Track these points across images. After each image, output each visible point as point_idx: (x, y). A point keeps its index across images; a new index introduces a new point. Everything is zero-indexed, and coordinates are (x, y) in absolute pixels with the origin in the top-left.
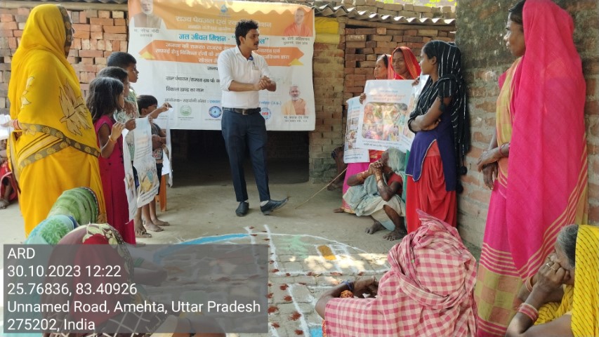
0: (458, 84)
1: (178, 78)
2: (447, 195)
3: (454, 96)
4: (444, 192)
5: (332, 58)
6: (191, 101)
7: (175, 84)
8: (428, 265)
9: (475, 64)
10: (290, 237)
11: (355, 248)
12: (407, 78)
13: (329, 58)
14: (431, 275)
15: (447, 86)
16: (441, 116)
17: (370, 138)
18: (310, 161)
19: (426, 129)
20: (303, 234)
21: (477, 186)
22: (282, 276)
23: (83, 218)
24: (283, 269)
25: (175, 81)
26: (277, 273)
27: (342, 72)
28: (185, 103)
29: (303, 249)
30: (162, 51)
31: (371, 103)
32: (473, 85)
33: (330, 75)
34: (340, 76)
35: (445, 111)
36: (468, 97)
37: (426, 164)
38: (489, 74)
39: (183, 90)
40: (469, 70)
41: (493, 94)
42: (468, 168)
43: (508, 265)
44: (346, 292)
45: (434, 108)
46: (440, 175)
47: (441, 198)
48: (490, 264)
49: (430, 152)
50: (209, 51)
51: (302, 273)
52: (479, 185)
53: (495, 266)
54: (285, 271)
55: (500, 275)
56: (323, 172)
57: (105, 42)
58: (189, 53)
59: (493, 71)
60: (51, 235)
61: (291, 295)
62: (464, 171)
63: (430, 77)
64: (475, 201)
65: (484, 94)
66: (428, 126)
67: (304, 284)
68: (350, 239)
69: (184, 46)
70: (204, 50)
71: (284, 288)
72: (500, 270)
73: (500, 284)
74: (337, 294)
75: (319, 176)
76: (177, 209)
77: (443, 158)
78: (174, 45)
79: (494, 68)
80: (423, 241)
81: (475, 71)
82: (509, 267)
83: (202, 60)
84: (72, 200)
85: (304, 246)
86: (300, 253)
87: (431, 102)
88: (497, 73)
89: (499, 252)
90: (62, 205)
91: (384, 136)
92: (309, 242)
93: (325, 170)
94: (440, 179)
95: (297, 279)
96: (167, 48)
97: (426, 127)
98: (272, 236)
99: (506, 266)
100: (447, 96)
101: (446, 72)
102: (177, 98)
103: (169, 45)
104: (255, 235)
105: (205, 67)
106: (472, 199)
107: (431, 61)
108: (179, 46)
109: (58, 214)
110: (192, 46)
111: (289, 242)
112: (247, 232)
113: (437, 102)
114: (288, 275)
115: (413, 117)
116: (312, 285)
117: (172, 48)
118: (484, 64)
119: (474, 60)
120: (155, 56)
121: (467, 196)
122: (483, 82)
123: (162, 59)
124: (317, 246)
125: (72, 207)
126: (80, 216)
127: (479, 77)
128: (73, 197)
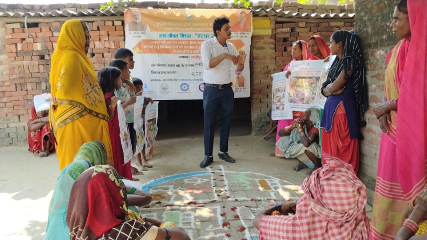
0: (358, 61)
1: (159, 65)
2: (351, 141)
3: (355, 70)
4: (349, 140)
5: (266, 46)
6: (168, 80)
7: (157, 69)
8: (330, 191)
9: (369, 46)
10: (238, 174)
11: (285, 181)
12: (321, 58)
13: (264, 46)
14: (333, 198)
15: (350, 61)
16: (345, 84)
17: (295, 102)
18: (253, 119)
19: (335, 94)
20: (248, 171)
21: (374, 135)
22: (233, 201)
23: (96, 161)
24: (233, 196)
25: (157, 67)
26: (229, 199)
27: (274, 56)
28: (164, 82)
29: (248, 182)
30: (148, 47)
31: (295, 77)
32: (368, 61)
33: (265, 58)
34: (272, 58)
35: (349, 80)
36: (365, 70)
37: (335, 120)
38: (380, 53)
39: (162, 73)
40: (365, 51)
41: (383, 67)
42: (367, 121)
43: (397, 192)
44: (275, 212)
45: (340, 78)
46: (346, 128)
47: (347, 144)
48: (384, 192)
49: (338, 111)
50: (179, 45)
51: (246, 199)
52: (375, 134)
53: (387, 194)
54: (235, 197)
55: (391, 200)
56: (261, 127)
57: (110, 43)
58: (166, 47)
59: (383, 50)
60: (75, 173)
61: (239, 214)
62: (365, 124)
63: (337, 57)
64: (373, 146)
65: (377, 67)
66: (336, 91)
67: (248, 207)
68: (281, 175)
69: (163, 43)
70: (176, 45)
71: (234, 209)
72: (391, 196)
73: (392, 207)
74: (269, 213)
75: (259, 130)
76: (160, 155)
77: (347, 115)
78: (156, 42)
79: (384, 48)
80: (326, 175)
81: (370, 51)
82: (398, 194)
83: (174, 51)
84: (89, 149)
85: (248, 180)
86: (245, 185)
87: (338, 74)
88: (386, 52)
89: (390, 183)
90: (82, 153)
91: (305, 101)
92: (252, 177)
93: (263, 126)
94: (345, 130)
95: (243, 203)
96: (151, 44)
97: (334, 92)
98: (225, 173)
99: (396, 194)
100: (350, 69)
101: (349, 52)
102: (158, 79)
103: (152, 42)
104: (213, 173)
105: (177, 56)
106: (370, 145)
107: (338, 44)
108: (159, 43)
109: (80, 159)
110: (168, 42)
111: (237, 177)
112: (208, 171)
113: (342, 73)
114: (237, 200)
115: (325, 85)
116: (253, 208)
117: (154, 44)
118: (376, 46)
119: (369, 43)
120: (143, 51)
121: (367, 143)
122: (376, 59)
123: (148, 53)
124: (257, 180)
125: (89, 154)
126: (94, 160)
127: (373, 55)
128: (89, 147)
